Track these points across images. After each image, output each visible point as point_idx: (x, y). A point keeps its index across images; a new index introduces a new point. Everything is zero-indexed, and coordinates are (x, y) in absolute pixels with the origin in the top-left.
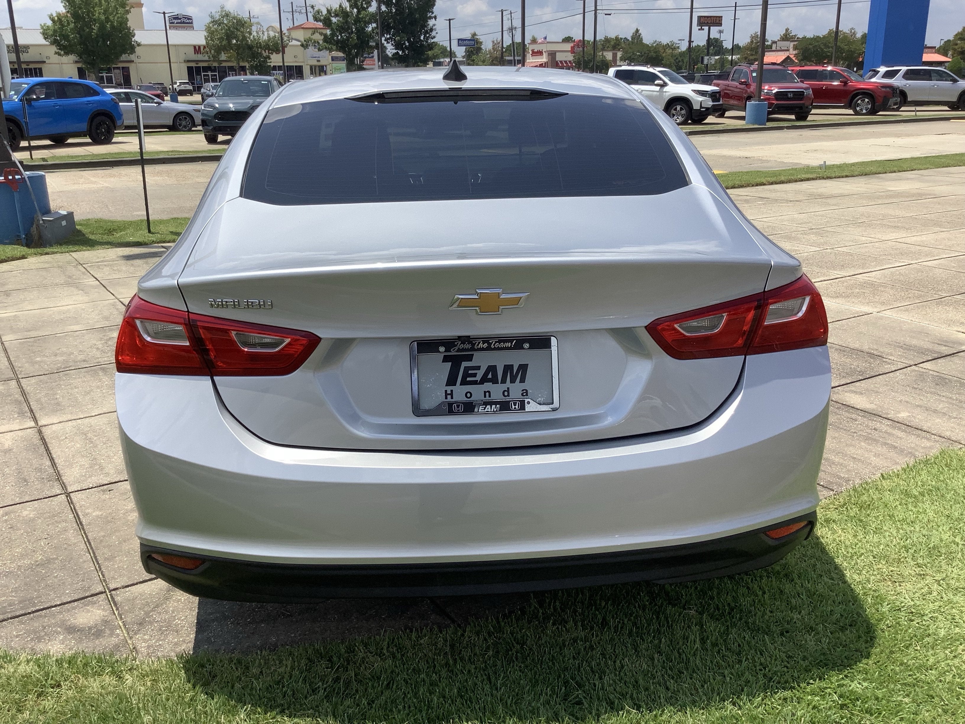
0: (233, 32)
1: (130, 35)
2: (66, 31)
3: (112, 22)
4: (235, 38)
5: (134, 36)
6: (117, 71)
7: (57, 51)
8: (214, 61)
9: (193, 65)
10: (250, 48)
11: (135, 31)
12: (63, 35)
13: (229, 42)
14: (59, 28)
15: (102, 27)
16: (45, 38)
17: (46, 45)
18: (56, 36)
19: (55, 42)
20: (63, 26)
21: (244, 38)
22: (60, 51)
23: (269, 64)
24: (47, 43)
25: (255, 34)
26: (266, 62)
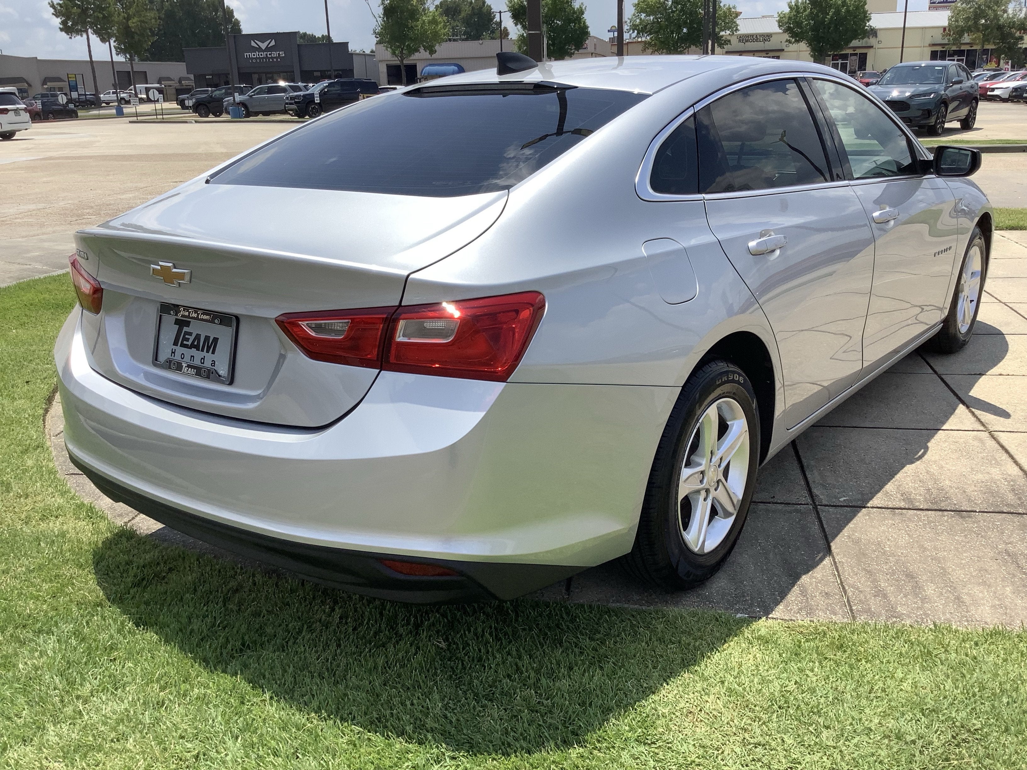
0: (983, 11)
1: (865, 17)
2: (800, 18)
3: (848, 7)
4: (984, 17)
5: (868, 21)
6: (854, 58)
7: (789, 39)
8: (954, 44)
9: (939, 49)
10: (1000, 28)
11: (872, 15)
12: (797, 22)
13: (976, 23)
14: (794, 16)
15: (838, 12)
16: (780, 26)
17: (779, 33)
18: (790, 24)
19: (789, 30)
20: (798, 12)
21: (996, 17)
22: (791, 39)
23: (1019, 46)
24: (781, 31)
25: (1010, 11)
26: (1016, 44)
